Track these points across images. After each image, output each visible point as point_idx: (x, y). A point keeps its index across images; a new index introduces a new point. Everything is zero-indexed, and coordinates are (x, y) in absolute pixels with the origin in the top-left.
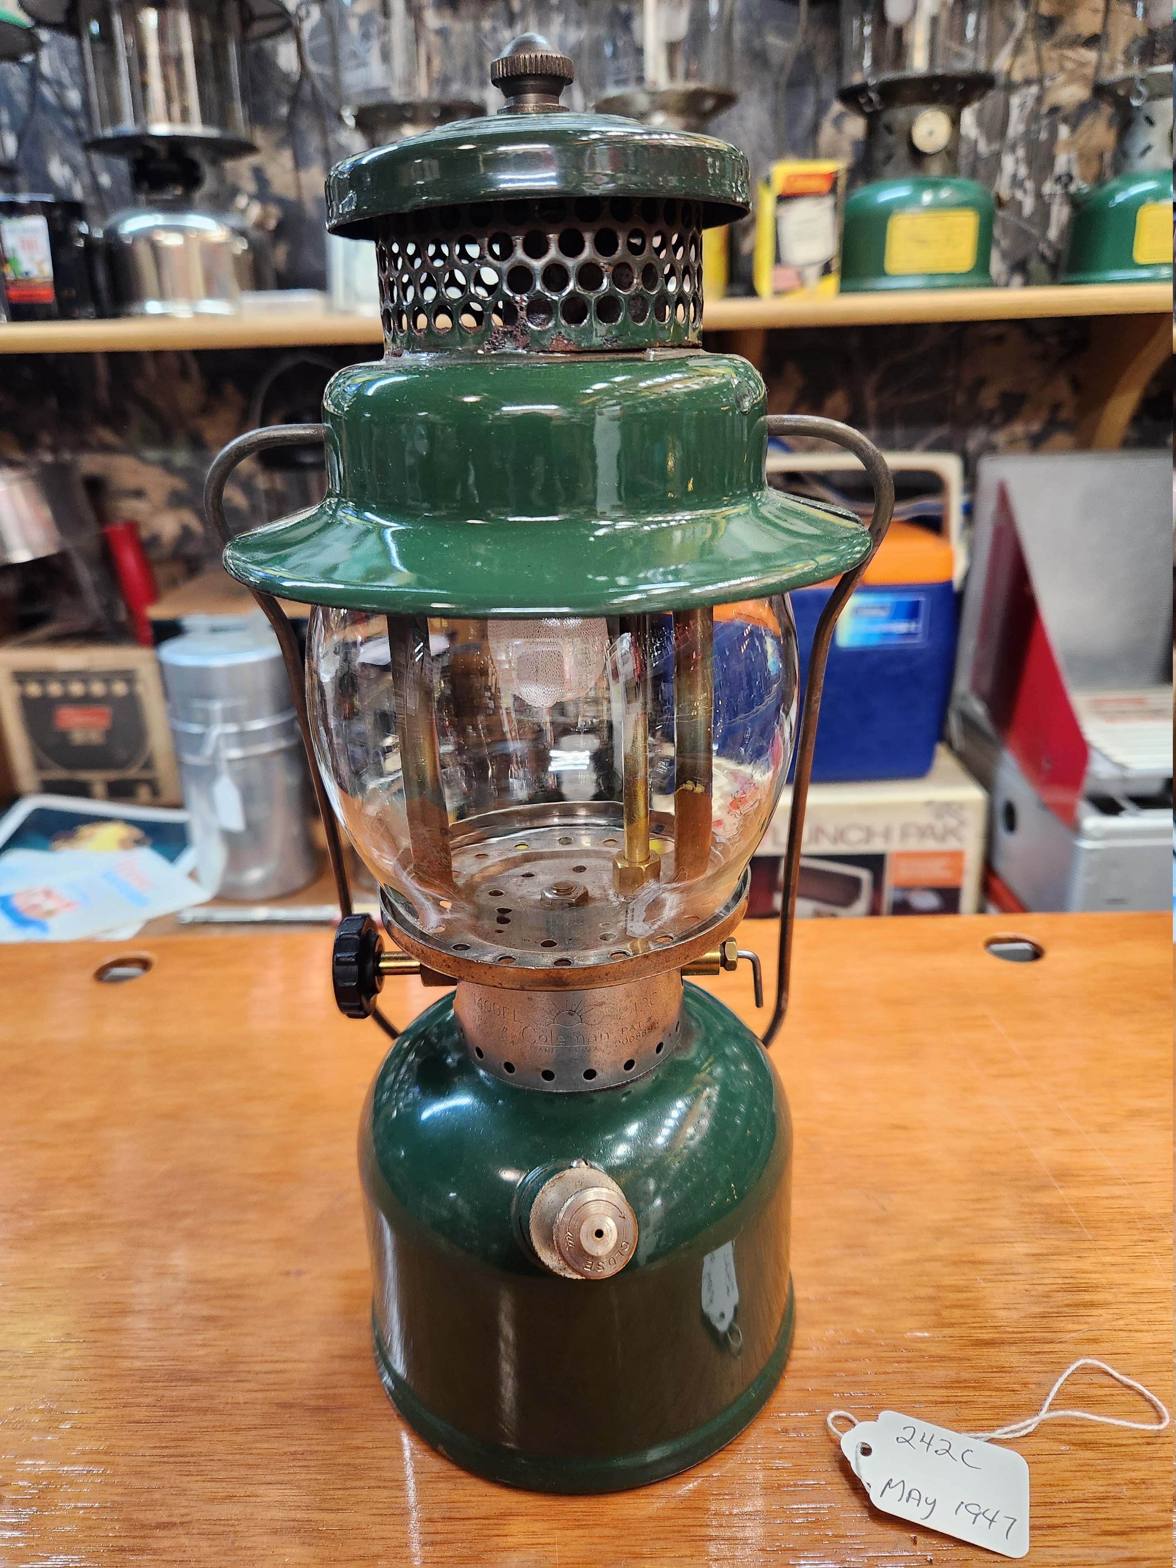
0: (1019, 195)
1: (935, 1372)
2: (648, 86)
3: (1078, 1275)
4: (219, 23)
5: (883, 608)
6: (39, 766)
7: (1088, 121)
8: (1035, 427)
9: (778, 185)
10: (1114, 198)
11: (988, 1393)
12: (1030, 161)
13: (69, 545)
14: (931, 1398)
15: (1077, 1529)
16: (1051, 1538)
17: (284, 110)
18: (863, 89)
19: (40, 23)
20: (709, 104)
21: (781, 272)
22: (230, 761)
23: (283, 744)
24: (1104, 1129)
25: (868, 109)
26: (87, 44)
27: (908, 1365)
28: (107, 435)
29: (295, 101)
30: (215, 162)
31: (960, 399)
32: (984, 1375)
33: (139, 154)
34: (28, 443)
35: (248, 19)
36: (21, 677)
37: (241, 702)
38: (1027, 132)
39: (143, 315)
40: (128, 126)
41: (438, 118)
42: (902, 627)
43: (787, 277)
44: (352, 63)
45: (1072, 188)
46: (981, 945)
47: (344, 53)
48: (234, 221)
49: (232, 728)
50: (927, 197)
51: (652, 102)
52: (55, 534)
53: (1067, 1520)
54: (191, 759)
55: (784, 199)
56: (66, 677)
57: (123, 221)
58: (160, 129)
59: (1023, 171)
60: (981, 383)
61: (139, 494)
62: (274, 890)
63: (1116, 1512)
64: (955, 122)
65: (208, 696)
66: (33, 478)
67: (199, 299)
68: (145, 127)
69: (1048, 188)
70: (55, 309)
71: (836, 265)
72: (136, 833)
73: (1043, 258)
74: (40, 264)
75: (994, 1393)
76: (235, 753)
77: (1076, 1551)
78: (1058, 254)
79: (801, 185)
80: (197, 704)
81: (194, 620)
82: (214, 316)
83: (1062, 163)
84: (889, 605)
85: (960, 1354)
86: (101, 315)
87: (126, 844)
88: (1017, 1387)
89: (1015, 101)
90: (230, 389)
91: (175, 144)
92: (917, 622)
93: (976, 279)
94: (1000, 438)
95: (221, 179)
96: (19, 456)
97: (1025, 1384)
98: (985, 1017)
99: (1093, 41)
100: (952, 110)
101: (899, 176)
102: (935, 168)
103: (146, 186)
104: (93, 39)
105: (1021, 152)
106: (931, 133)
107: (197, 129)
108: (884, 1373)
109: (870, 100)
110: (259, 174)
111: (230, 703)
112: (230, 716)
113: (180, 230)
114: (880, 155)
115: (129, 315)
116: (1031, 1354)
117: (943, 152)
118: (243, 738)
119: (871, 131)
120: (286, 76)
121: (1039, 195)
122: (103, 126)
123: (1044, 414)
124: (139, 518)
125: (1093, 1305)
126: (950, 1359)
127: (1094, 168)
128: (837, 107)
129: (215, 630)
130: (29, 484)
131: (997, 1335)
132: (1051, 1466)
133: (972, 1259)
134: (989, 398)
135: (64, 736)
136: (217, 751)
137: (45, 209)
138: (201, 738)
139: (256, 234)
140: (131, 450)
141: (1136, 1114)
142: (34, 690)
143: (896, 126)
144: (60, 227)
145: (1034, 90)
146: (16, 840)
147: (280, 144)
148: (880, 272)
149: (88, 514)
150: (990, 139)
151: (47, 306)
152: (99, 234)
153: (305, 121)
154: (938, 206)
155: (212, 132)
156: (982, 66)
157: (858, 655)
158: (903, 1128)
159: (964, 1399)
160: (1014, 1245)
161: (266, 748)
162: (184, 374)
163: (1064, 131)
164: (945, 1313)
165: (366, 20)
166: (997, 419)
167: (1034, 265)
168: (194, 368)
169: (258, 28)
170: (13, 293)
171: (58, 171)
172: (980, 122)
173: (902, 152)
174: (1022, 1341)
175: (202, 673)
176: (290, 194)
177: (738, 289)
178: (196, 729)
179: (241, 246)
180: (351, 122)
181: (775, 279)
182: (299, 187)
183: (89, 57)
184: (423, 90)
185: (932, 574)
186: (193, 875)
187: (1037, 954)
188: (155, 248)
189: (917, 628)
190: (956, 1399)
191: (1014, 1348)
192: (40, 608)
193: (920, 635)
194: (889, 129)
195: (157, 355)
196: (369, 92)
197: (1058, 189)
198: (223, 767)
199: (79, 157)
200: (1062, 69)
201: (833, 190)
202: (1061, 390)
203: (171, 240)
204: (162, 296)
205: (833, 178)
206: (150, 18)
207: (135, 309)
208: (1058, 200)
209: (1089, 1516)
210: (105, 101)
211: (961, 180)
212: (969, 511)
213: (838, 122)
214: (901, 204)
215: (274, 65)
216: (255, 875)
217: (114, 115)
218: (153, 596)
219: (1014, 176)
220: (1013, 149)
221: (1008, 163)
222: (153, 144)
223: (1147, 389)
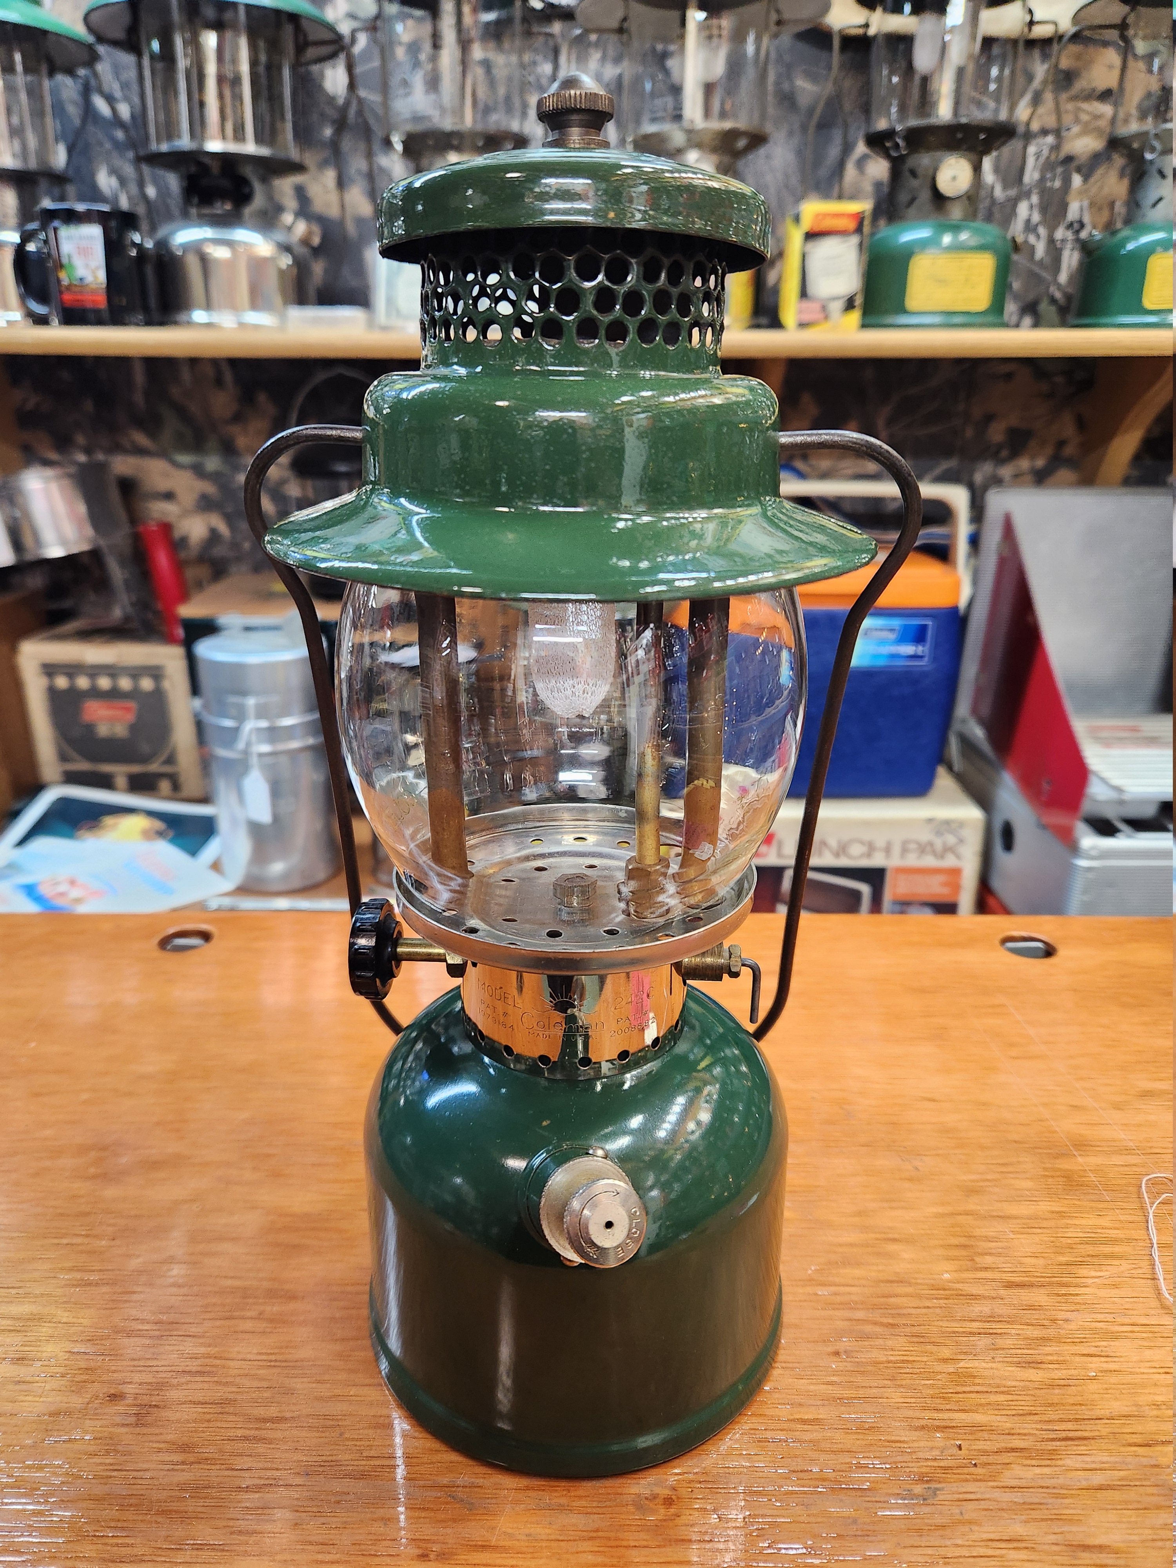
0: (1032, 239)
1: (971, 1308)
2: (686, 124)
3: (1099, 1231)
4: (274, 46)
5: (892, 630)
6: (63, 758)
7: (1100, 172)
8: (1040, 463)
9: (807, 224)
10: (1124, 247)
11: (1022, 1327)
12: (1044, 209)
13: (102, 543)
14: (968, 1330)
15: (1106, 1441)
16: (1082, 1448)
17: (328, 132)
18: (890, 134)
19: (100, 39)
20: (741, 143)
21: (805, 304)
22: (261, 755)
23: (311, 741)
24: (1117, 1107)
25: (894, 154)
26: (146, 62)
27: (946, 1301)
28: (141, 439)
29: (341, 125)
30: (265, 180)
31: (969, 433)
32: (1015, 1311)
33: (193, 169)
34: (63, 443)
35: (302, 44)
36: (50, 670)
37: (274, 699)
38: (1042, 179)
39: (190, 323)
40: (185, 143)
41: (484, 146)
42: (909, 649)
43: (811, 310)
44: (401, 91)
45: (1083, 235)
46: (997, 943)
47: (395, 81)
48: (280, 236)
49: (264, 724)
50: (947, 239)
51: (689, 140)
52: (90, 532)
53: (1097, 1433)
54: (222, 752)
55: (811, 236)
56: (94, 671)
57: (173, 233)
58: (214, 146)
59: (1036, 217)
60: (989, 418)
61: (169, 496)
62: (296, 883)
63: (1139, 1428)
64: (977, 168)
65: (244, 693)
66: (70, 476)
67: (244, 310)
68: (201, 145)
69: (1060, 233)
70: (106, 316)
71: (859, 301)
72: (159, 825)
73: (1053, 301)
74: (94, 272)
75: (1025, 1327)
76: (265, 748)
77: (1105, 1459)
78: (1069, 298)
79: (827, 224)
80: (233, 699)
81: (229, 619)
82: (256, 327)
83: (1074, 210)
84: (897, 628)
85: (993, 1294)
86: (150, 322)
87: (147, 835)
88: (1046, 1322)
89: (1032, 150)
90: (262, 398)
91: (228, 161)
92: (924, 646)
93: (991, 319)
94: (1006, 471)
95: (270, 197)
96: (53, 456)
97: (1054, 1321)
98: (1003, 1005)
99: (1106, 95)
100: (974, 157)
101: (922, 218)
102: (956, 212)
103: (196, 200)
104: (153, 57)
105: (1035, 199)
106: (954, 178)
107: (250, 148)
108: (925, 1308)
109: (897, 146)
110: (301, 193)
111: (263, 700)
112: (262, 713)
113: (229, 243)
114: (903, 197)
115: (175, 323)
116: (1058, 1295)
117: (965, 198)
118: (273, 734)
119: (896, 173)
120: (331, 100)
121: (1051, 241)
122: (159, 140)
123: (1049, 450)
124: (171, 519)
125: (1113, 1256)
126: (985, 1297)
127: (1105, 215)
128: (861, 148)
129: (248, 629)
130: (66, 482)
131: (1027, 1279)
132: (1079, 1388)
133: (1001, 1214)
134: (997, 433)
135: (90, 728)
136: (249, 744)
137: (102, 218)
138: (235, 732)
139: (301, 250)
140: (163, 454)
141: (1146, 1094)
142: (62, 682)
143: (920, 171)
144: (114, 236)
145: (1050, 139)
146: (38, 829)
147: (323, 164)
148: (901, 309)
149: (122, 514)
150: (1005, 187)
151: (97, 312)
152: (149, 244)
153: (347, 143)
154: (957, 248)
155: (264, 151)
156: (1003, 116)
157: (868, 674)
158: (933, 1100)
159: (999, 1331)
160: (1040, 1203)
161: (295, 744)
162: (219, 382)
163: (1077, 180)
164: (977, 1259)
165: (413, 48)
166: (1004, 453)
167: (1044, 307)
168: (228, 376)
169: (311, 53)
170: (67, 297)
171: (105, 181)
172: (997, 170)
173: (925, 195)
174: (1050, 1284)
175: (238, 669)
176: (333, 212)
177: (764, 320)
178: (228, 723)
179: (286, 261)
180: (399, 147)
181: (800, 312)
182: (343, 206)
183: (147, 73)
184: (468, 121)
185: (939, 599)
186: (216, 866)
187: (1049, 952)
188: (204, 260)
189: (923, 651)
190: (991, 1331)
191: (1042, 1290)
192: (67, 604)
193: (926, 659)
194: (914, 173)
195: (194, 362)
196: (417, 118)
197: (1070, 235)
198: (254, 760)
199: (129, 170)
200: (1077, 120)
201: (859, 230)
202: (1067, 428)
203: (220, 253)
204: (208, 306)
205: (860, 219)
206: (210, 40)
207: (182, 317)
208: (1069, 246)
209: (1117, 1430)
210: (162, 117)
211: (978, 224)
212: (975, 541)
213: (861, 163)
214: (923, 244)
215: (320, 88)
216: (277, 868)
217: (169, 130)
218: (184, 597)
219: (1028, 221)
220: (1028, 195)
221: (1023, 209)
222: (207, 160)
223: (1149, 431)
